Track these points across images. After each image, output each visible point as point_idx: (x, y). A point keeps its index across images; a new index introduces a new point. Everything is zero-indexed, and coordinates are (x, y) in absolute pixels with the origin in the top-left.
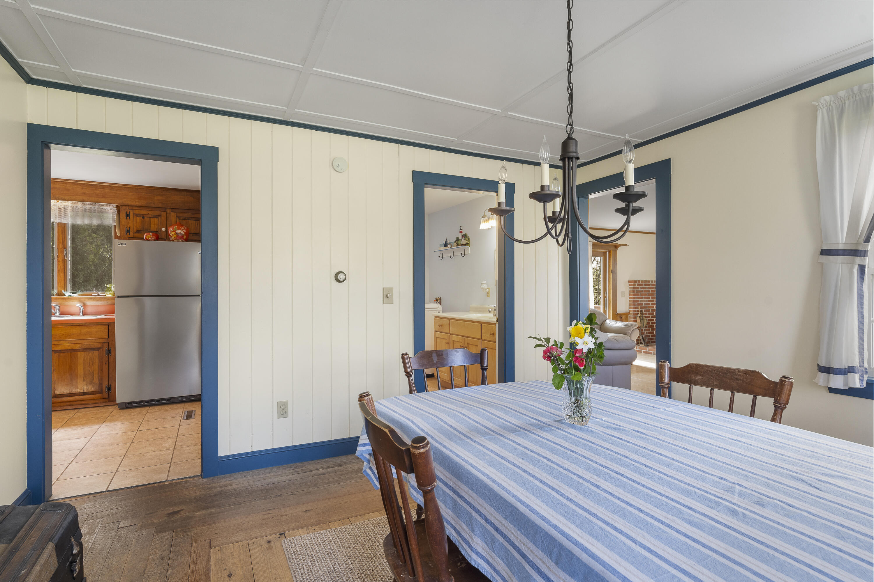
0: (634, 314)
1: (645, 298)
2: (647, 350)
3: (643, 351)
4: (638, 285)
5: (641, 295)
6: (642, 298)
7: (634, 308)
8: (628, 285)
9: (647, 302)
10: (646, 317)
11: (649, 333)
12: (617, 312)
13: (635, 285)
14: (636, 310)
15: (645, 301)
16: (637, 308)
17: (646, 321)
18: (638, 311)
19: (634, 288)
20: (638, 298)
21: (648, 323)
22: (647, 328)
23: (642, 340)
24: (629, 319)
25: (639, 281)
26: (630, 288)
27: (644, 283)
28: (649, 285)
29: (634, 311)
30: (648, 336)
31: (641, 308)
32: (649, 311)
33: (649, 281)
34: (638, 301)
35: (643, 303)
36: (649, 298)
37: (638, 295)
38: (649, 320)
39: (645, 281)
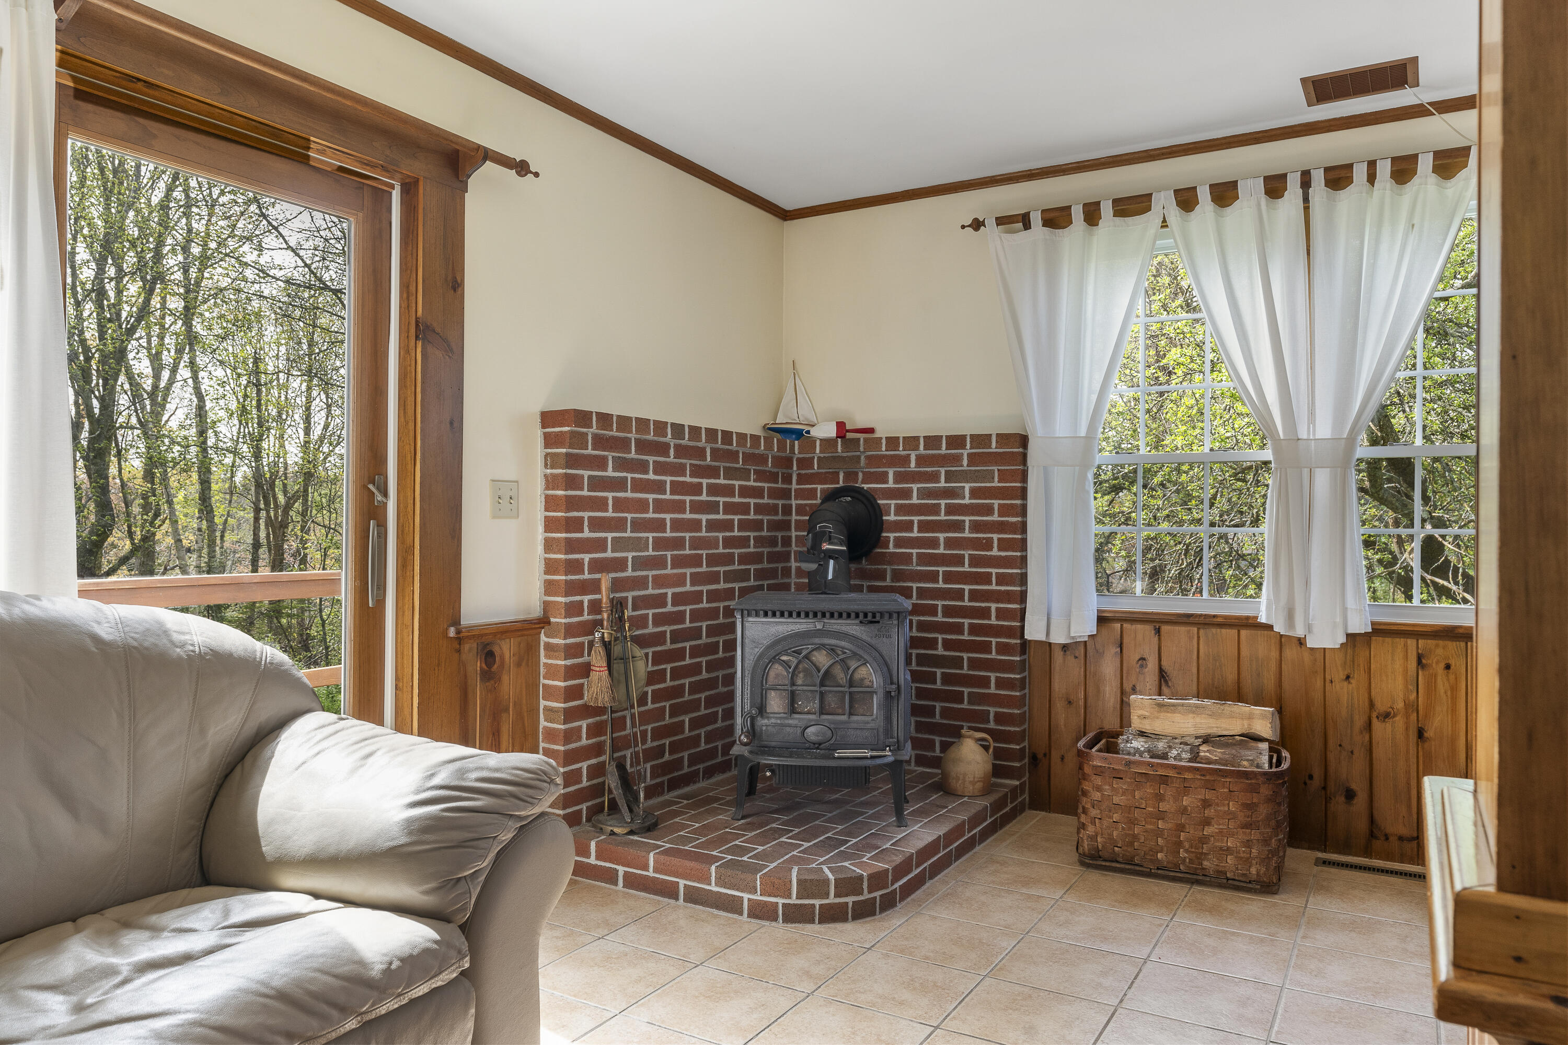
0: (570, 630)
1: (638, 525)
2: (646, 868)
3: (621, 869)
4: (599, 442)
5: (620, 505)
6: (619, 525)
7: (572, 588)
8: (539, 441)
9: (651, 552)
10: (641, 642)
11: (658, 734)
12: (456, 622)
13: (578, 440)
14: (586, 599)
15: (639, 545)
16: (593, 586)
17: (641, 667)
18: (595, 607)
19: (572, 461)
20: (596, 524)
21: (653, 678)
22: (650, 706)
23: (618, 793)
24: (543, 660)
25: (605, 419)
26: (550, 461)
27: (633, 436)
28: (662, 449)
29: (573, 609)
30: (651, 754)
31: (617, 585)
32: (660, 601)
33: (660, 426)
34: (600, 545)
35: (630, 555)
36: (659, 525)
37: (601, 504)
38: (659, 658)
39: (643, 423)
